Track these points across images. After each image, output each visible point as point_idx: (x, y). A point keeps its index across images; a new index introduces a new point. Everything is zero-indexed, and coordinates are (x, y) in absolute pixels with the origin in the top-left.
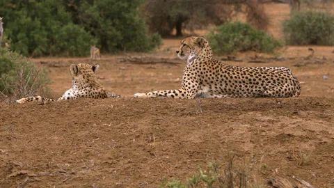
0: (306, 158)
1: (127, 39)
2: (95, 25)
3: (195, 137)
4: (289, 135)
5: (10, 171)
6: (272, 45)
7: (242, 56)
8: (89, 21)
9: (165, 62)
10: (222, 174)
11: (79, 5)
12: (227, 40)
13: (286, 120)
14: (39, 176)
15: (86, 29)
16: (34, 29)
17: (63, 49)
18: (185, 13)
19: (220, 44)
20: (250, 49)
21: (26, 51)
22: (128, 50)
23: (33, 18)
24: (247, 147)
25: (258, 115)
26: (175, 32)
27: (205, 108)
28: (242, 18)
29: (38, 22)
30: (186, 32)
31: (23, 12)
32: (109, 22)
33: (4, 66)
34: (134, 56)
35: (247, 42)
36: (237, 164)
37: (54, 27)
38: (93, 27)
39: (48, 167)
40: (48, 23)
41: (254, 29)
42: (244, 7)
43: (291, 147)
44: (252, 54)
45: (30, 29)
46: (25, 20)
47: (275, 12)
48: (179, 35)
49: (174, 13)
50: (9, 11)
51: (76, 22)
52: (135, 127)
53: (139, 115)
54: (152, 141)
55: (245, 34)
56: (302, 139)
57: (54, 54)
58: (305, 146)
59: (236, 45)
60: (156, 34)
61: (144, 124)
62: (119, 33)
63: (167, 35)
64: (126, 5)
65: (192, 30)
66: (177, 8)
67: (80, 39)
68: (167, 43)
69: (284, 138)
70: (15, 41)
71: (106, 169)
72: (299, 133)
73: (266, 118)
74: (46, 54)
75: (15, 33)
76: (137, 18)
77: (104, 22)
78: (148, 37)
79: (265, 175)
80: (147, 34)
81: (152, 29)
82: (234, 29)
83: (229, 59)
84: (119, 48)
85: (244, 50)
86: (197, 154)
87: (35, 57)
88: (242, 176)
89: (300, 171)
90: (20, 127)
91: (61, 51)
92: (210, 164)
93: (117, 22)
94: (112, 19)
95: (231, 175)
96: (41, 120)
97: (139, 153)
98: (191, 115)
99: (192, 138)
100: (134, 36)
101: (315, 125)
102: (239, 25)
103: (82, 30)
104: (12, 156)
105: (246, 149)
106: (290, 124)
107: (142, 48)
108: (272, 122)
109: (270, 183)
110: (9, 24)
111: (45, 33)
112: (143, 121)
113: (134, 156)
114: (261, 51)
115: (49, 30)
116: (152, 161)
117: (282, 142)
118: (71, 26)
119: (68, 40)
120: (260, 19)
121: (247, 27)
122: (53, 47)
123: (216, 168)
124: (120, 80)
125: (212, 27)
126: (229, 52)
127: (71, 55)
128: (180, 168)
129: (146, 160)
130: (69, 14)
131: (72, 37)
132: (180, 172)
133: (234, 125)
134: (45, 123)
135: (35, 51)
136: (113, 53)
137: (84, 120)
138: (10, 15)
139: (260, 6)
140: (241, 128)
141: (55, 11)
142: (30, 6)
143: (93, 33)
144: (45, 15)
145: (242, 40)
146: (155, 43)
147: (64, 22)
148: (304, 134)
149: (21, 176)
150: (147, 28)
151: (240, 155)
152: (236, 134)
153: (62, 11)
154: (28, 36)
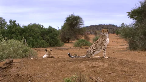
0: (99, 72)
1: (56, 43)
2: (48, 40)
3: (72, 67)
4: (95, 66)
5: (28, 76)
6: (90, 44)
7: (84, 47)
8: (47, 39)
9: (65, 49)
10: (79, 76)
11: (44, 36)
12: (80, 44)
13: (94, 63)
14: (35, 77)
15: (46, 41)
16: (34, 41)
17: (40, 46)
18: (70, 37)
19: (78, 44)
20: (85, 45)
21: (32, 47)
22: (56, 46)
23: (33, 39)
24: (85, 69)
25: (87, 62)
26: (67, 42)
27: (74, 60)
28: (83, 38)
29: (34, 40)
30: (70, 42)
31: (31, 38)
32: (51, 40)
33: (27, 50)
34: (57, 48)
35: (84, 44)
36: (82, 73)
37: (38, 41)
38: (48, 41)
39: (37, 75)
40: (37, 40)
41: (86, 40)
42: (84, 35)
43: (95, 69)
44: (86, 47)
45: (32, 42)
46: (31, 39)
47: (91, 37)
48: (68, 42)
49: (67, 37)
50: (28, 37)
51: (44, 40)
52: (57, 65)
53: (58, 62)
54: (62, 68)
55: (84, 42)
56: (98, 67)
57: (38, 48)
58: (98, 69)
59: (82, 44)
60: (63, 42)
61: (60, 64)
62: (54, 42)
63: (65, 42)
64: (55, 35)
65: (71, 41)
66: (68, 36)
67: (45, 43)
68: (65, 44)
69: (93, 67)
70: (29, 44)
71: (51, 75)
72: (97, 66)
73: (89, 62)
74: (36, 47)
75: (29, 42)
76: (58, 39)
77: (50, 40)
78: (61, 43)
79: (89, 76)
80: (60, 42)
81: (62, 41)
82: (81, 41)
83: (80, 48)
84: (54, 46)
85: (84, 46)
86: (72, 71)
87: (34, 48)
88: (83, 76)
89: (97, 75)
90: (30, 65)
91: (40, 47)
92: (76, 74)
93: (53, 39)
94: (52, 39)
95: (81, 76)
96: (35, 63)
97: (59, 71)
98: (71, 62)
99: (71, 67)
100: (57, 43)
101: (101, 64)
102: (83, 40)
103: (45, 42)
104: (28, 72)
105: (84, 70)
106: (95, 64)
107: (59, 46)
108: (90, 63)
109: (90, 78)
110: (28, 40)
111: (36, 42)
112: (59, 63)
113: (57, 72)
114: (88, 46)
115: (37, 42)
116: (61, 73)
117: (93, 68)
118: (42, 41)
119: (42, 44)
120: (87, 38)
121: (84, 40)
122: (38, 46)
123: (77, 75)
124: (54, 53)
125: (76, 40)
126: (80, 46)
127: (43, 48)
128: (68, 75)
129: (60, 73)
130: (42, 38)
131: (43, 43)
132: (68, 76)
133: (81, 64)
134: (36, 64)
135: (34, 47)
136: (53, 47)
137: (45, 63)
138: (28, 38)
139: (88, 35)
140: (83, 65)
141: (39, 37)
142: (33, 36)
143: (48, 42)
144: (36, 38)
145: (83, 43)
146: (63, 44)
147: (41, 40)
148: (98, 66)
149: (30, 77)
150: (60, 41)
151: (83, 71)
152: (82, 66)
153: (40, 37)
154: (32, 43)
